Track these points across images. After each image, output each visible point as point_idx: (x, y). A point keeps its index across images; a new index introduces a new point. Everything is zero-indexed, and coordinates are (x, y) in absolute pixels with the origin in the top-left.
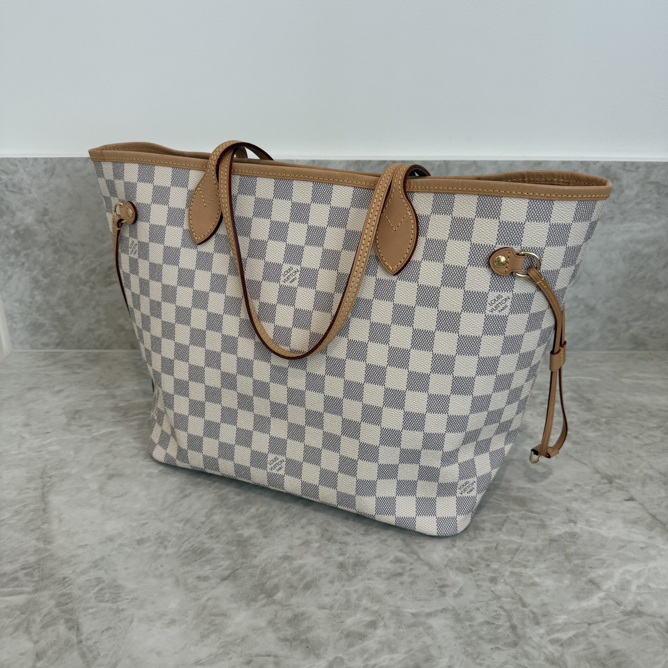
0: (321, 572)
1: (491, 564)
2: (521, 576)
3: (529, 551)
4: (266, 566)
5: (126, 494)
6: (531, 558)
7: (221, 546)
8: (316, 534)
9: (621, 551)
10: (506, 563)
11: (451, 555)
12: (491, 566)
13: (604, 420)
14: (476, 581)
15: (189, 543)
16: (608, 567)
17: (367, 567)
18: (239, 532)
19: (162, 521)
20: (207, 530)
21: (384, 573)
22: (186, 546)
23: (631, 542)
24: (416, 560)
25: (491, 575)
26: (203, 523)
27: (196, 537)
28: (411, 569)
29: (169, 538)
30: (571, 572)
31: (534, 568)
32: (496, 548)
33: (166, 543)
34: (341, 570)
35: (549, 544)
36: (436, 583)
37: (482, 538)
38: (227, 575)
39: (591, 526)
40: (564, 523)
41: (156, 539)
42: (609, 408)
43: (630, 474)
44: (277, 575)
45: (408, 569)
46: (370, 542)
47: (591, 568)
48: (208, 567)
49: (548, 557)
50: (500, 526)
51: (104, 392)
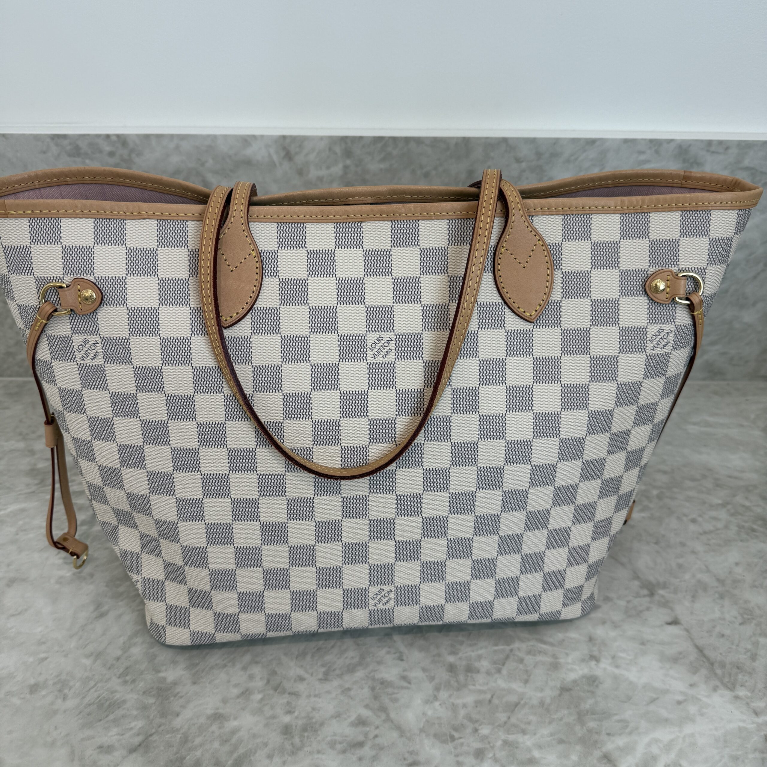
0: (259, 740)
1: (480, 727)
2: (517, 748)
3: (532, 707)
4: (189, 729)
5: (26, 610)
6: (533, 718)
7: (136, 697)
8: (261, 678)
9: (652, 707)
10: (499, 726)
11: (430, 713)
12: (479, 731)
13: (655, 492)
14: (457, 756)
15: (96, 691)
16: (630, 733)
17: (319, 732)
18: (162, 675)
19: (66, 656)
20: (121, 670)
21: (340, 743)
22: (92, 696)
23: (666, 692)
24: (385, 721)
25: (478, 745)
26: (118, 659)
27: (106, 682)
28: (376, 736)
29: (71, 683)
30: (582, 741)
31: (535, 734)
32: (490, 701)
33: (66, 691)
34: (285, 737)
35: (560, 695)
36: (405, 759)
37: (474, 685)
38: (137, 744)
39: (617, 667)
40: (583, 660)
41: (55, 684)
42: (665, 472)
43: (678, 580)
44: (201, 745)
45: (371, 736)
46: (328, 692)
47: (609, 734)
48: (114, 731)
49: (556, 717)
50: (500, 666)
51: (21, 445)
